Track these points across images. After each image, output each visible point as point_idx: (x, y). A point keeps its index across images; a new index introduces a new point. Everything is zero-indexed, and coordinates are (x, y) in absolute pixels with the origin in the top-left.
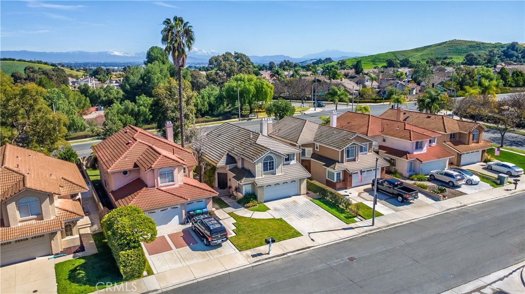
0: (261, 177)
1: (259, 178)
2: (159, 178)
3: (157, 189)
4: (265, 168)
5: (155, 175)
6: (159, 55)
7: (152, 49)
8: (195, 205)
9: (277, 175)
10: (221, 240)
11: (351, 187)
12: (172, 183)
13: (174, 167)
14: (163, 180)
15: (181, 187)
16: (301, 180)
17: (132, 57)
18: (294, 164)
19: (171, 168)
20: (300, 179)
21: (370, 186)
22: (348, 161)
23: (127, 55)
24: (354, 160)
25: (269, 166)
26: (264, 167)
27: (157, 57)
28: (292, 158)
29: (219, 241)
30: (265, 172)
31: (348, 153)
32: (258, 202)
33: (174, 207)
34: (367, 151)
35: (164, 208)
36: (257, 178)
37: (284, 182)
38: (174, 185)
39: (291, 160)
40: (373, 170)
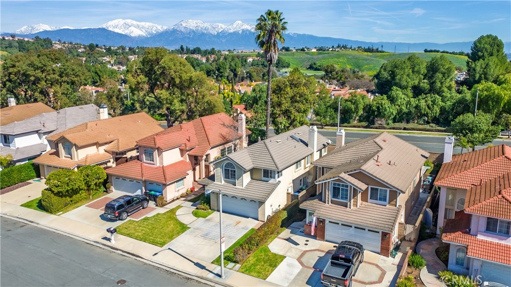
0: (220, 183)
1: (217, 183)
2: (144, 155)
3: (141, 163)
4: (226, 175)
5: (142, 152)
8: (155, 187)
9: (237, 187)
12: (152, 162)
13: (154, 149)
14: (147, 158)
15: (157, 168)
19: (152, 150)
20: (259, 202)
22: (335, 203)
25: (230, 174)
26: (225, 173)
28: (273, 175)
30: (226, 179)
31: (336, 192)
32: (210, 207)
33: (138, 181)
34: (386, 201)
35: (132, 180)
36: (215, 182)
37: (242, 198)
38: (154, 164)
39: (271, 177)
40: (367, 230)
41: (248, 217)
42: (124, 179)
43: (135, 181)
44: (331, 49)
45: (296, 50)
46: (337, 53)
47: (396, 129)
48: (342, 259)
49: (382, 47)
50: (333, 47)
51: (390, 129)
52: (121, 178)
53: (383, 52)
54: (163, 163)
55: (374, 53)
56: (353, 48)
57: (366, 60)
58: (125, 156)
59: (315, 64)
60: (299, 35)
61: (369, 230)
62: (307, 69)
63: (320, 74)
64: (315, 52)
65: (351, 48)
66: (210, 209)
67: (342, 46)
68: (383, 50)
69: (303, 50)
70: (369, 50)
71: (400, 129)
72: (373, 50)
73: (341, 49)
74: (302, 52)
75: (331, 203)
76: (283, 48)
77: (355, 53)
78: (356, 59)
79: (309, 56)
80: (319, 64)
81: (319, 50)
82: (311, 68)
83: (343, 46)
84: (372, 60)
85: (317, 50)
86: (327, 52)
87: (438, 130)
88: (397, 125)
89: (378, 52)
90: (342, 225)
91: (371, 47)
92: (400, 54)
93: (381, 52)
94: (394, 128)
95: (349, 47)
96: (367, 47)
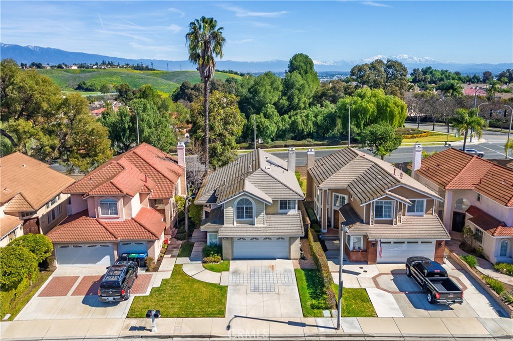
0: (232, 226)
1: (228, 226)
2: (99, 208)
3: (96, 220)
4: (240, 215)
5: (96, 204)
6: (302, 64)
7: (295, 57)
8: (133, 247)
9: (256, 226)
10: (112, 298)
11: (374, 261)
12: (115, 216)
13: (117, 198)
14: (105, 211)
15: (125, 222)
16: (292, 239)
17: (330, 66)
18: (294, 215)
19: (114, 199)
20: (290, 237)
21: (403, 266)
22: (377, 222)
23: (325, 64)
24: (391, 223)
25: (245, 212)
26: (238, 213)
27: (299, 65)
28: (292, 205)
29: (109, 298)
30: (238, 220)
31: (379, 211)
32: (222, 257)
33: (104, 245)
34: (423, 211)
35: (92, 244)
36: (225, 226)
37: (265, 237)
38: (118, 218)
39: (290, 208)
40: (420, 243)
41: (275, 259)
42: (76, 246)
43: (98, 246)
44: (96, 67)
45: (51, 67)
46: (105, 71)
47: (278, 147)
48: (437, 274)
49: (152, 64)
50: (97, 64)
51: (272, 147)
52: (71, 246)
53: (154, 70)
54: (131, 215)
55: (145, 71)
56: (121, 66)
57: (142, 78)
58: (35, 216)
59: (84, 84)
60: (42, 49)
61: (422, 242)
62: (76, 89)
63: (96, 95)
64: (76, 70)
65: (118, 65)
66: (222, 259)
67: (107, 63)
68: (154, 68)
69: (60, 67)
70: (139, 68)
71: (281, 146)
72: (143, 67)
73: (107, 66)
74: (60, 69)
75: (375, 223)
76: (33, 64)
77: (125, 71)
78: (131, 77)
79: (69, 74)
80: (89, 84)
81: (81, 68)
82: (80, 88)
83: (109, 64)
84: (149, 79)
85: (78, 68)
86: (91, 70)
87: (316, 144)
88: (278, 143)
89: (148, 70)
90: (394, 243)
91: (140, 64)
92: (173, 72)
93: (151, 70)
94: (275, 147)
95: (116, 64)
96: (136, 65)
